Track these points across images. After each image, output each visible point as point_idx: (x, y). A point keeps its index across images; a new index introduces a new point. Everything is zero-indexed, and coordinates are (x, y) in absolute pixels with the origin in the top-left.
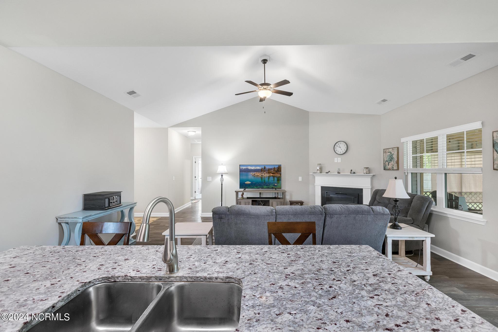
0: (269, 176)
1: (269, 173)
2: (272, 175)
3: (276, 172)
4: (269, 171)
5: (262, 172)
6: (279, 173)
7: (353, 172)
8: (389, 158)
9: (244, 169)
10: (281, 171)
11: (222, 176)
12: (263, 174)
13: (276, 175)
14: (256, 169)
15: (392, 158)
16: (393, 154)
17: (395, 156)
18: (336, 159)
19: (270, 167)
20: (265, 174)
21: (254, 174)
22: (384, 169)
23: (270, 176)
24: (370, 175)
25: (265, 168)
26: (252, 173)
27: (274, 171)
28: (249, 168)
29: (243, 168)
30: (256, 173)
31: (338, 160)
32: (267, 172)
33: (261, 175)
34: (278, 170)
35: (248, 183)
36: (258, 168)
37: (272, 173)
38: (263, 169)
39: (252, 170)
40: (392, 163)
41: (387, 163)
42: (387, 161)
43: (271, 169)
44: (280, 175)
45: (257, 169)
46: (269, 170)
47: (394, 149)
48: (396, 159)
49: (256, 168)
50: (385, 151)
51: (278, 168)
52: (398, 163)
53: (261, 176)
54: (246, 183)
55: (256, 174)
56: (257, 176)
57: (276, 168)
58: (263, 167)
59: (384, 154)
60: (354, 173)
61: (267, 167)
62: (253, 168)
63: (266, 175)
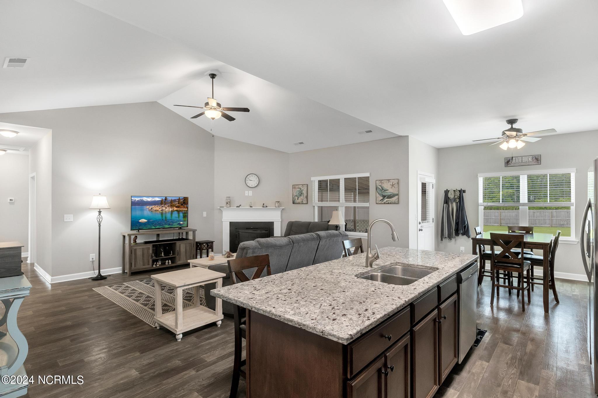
0: (171, 211)
1: (172, 206)
2: (175, 209)
3: (182, 205)
4: (172, 203)
5: (163, 206)
6: (186, 206)
7: (264, 206)
8: (299, 193)
9: (138, 200)
10: (187, 204)
11: (100, 212)
12: (164, 208)
13: (181, 209)
14: (153, 201)
15: (302, 194)
16: (303, 190)
17: (304, 192)
18: (246, 192)
19: (173, 199)
20: (166, 208)
21: (152, 208)
22: (293, 203)
23: (174, 211)
24: (281, 209)
25: (166, 199)
26: (148, 206)
27: (178, 204)
28: (145, 199)
29: (135, 200)
30: (154, 206)
31: (249, 193)
32: (169, 205)
33: (161, 209)
34: (184, 202)
35: (143, 221)
36: (157, 199)
37: (177, 207)
38: (164, 201)
39: (149, 202)
40: (302, 197)
41: (297, 198)
42: (296, 196)
43: (175, 201)
44: (186, 209)
45: (155, 201)
46: (172, 201)
47: (304, 185)
48: (305, 194)
49: (154, 199)
50: (294, 187)
51: (184, 199)
52: (307, 197)
53: (161, 211)
54: (140, 221)
55: (155, 209)
56: (156, 211)
57: (182, 199)
58: (164, 198)
59: (294, 189)
60: (267, 207)
61: (169, 199)
62: (149, 199)
63: (169, 209)
